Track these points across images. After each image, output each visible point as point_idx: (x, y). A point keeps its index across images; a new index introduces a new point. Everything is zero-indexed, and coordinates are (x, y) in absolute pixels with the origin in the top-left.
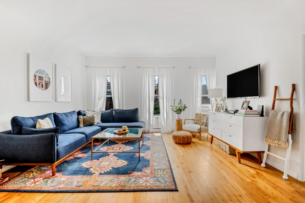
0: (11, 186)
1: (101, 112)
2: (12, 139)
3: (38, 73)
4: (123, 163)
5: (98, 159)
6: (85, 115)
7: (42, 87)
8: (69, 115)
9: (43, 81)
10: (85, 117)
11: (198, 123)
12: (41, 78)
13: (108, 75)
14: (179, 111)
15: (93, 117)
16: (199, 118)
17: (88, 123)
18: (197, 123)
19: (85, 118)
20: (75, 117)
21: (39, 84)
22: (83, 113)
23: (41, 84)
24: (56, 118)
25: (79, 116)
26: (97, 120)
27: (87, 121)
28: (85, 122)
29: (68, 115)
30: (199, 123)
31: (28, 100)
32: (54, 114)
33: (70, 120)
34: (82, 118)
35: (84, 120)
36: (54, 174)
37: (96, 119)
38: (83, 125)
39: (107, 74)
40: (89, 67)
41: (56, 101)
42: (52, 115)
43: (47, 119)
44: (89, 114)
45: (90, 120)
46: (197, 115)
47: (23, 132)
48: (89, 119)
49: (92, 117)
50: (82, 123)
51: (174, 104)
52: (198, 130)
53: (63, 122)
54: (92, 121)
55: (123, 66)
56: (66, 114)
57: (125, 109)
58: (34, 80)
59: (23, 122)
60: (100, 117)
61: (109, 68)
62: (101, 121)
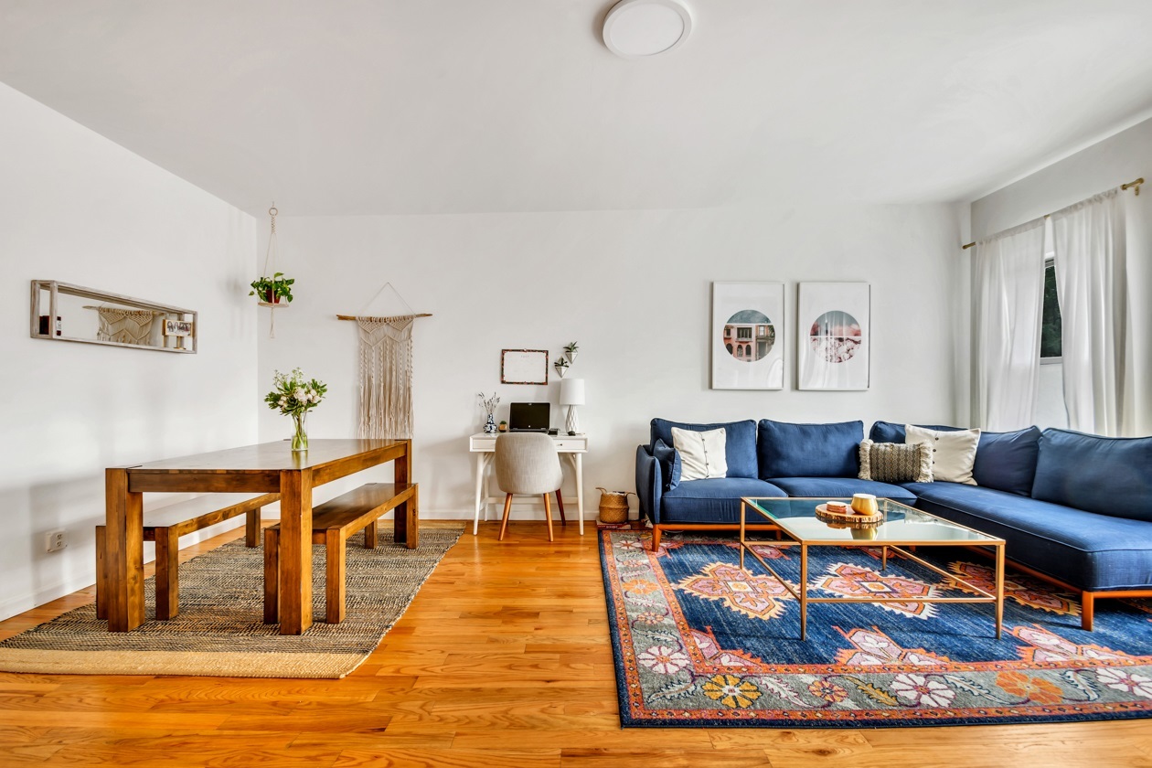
3: (736, 322)
6: (899, 439)
7: (749, 353)
8: (816, 434)
9: (750, 337)
10: (882, 446)
12: (744, 332)
17: (891, 472)
19: (878, 450)
21: (740, 347)
22: (890, 433)
23: (744, 346)
25: (864, 441)
26: (948, 468)
27: (884, 464)
28: (877, 463)
31: (711, 387)
32: (761, 423)
33: (811, 447)
34: (868, 448)
35: (880, 455)
36: (653, 549)
38: (869, 473)
41: (796, 387)
45: (899, 460)
48: (896, 458)
49: (915, 450)
50: (868, 466)
54: (906, 466)
58: (725, 339)
60: (972, 456)
61: (1054, 221)
62: (975, 472)
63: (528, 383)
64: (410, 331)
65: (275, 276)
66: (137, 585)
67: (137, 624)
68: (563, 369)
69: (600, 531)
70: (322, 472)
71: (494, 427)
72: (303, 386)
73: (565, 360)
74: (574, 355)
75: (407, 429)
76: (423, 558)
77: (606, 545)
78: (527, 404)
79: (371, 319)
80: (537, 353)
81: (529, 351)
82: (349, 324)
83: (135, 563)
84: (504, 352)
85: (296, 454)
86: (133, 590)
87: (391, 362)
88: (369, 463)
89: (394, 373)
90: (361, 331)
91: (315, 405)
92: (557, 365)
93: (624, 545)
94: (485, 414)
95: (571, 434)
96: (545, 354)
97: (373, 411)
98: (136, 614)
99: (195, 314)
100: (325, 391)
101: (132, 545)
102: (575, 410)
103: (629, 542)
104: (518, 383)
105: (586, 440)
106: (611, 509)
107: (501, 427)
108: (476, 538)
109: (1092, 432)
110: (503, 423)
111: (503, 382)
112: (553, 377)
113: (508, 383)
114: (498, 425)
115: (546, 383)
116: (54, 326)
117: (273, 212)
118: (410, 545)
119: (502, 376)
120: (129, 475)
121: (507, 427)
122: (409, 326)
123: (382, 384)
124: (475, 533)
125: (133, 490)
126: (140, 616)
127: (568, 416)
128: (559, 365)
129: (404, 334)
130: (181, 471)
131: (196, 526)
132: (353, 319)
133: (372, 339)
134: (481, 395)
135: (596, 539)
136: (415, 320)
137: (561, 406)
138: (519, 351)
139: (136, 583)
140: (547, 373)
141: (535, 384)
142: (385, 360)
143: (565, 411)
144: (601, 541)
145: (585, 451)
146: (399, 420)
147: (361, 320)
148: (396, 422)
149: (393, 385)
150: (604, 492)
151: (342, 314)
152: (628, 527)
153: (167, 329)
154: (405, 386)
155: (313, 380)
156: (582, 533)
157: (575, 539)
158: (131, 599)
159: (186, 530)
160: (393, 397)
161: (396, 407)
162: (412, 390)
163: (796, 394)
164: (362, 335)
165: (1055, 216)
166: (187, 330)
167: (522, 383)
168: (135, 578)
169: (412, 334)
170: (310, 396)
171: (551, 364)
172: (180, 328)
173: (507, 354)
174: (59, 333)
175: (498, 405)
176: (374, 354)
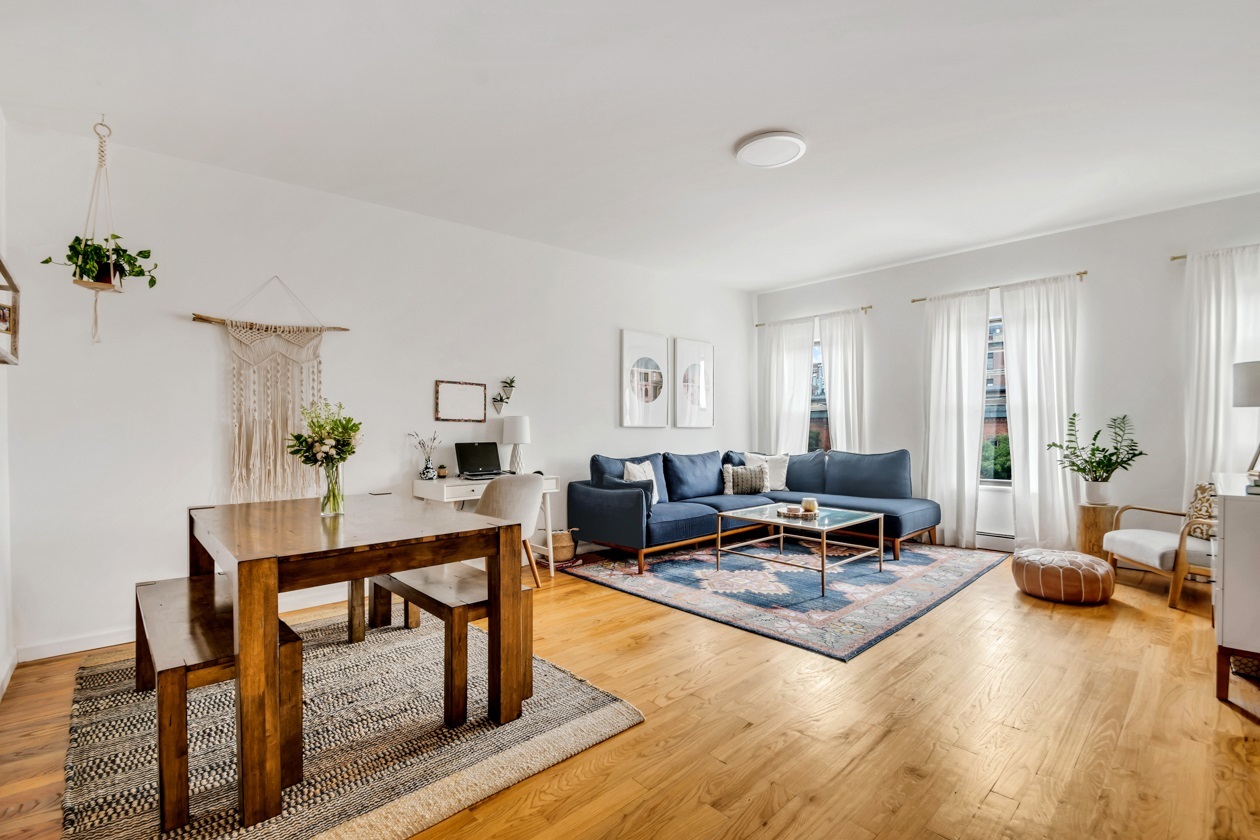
0: (582, 571)
1: (788, 458)
2: (588, 494)
3: (638, 367)
4: (778, 588)
5: (733, 571)
6: (742, 463)
7: (646, 395)
8: (699, 462)
9: (647, 381)
10: (739, 469)
11: (1198, 530)
12: (643, 377)
13: (816, 340)
14: (1103, 467)
15: (762, 471)
16: (1204, 509)
17: (746, 487)
18: (1195, 532)
19: (740, 472)
20: (714, 468)
22: (736, 459)
23: (643, 389)
24: (668, 465)
25: (725, 466)
26: (775, 481)
27: (743, 482)
28: (738, 482)
29: (696, 459)
30: (1202, 533)
31: (620, 423)
32: (664, 455)
33: (698, 473)
34: (731, 472)
35: (735, 475)
36: (640, 572)
37: (768, 477)
38: (731, 490)
39: (813, 338)
40: (764, 324)
41: (674, 425)
42: (661, 458)
43: (647, 465)
44: (753, 463)
45: (753, 478)
46: (1199, 492)
47: (604, 483)
48: (749, 476)
49: (757, 469)
50: (731, 484)
51: (1073, 438)
52: (1163, 557)
53: (681, 476)
54: (756, 482)
55: (864, 306)
56: (691, 459)
57: (868, 452)
59: (606, 466)
60: (784, 472)
61: (820, 320)
62: (788, 484)
63: (466, 421)
64: (316, 348)
68: (502, 406)
69: (562, 571)
73: (504, 396)
74: (513, 390)
78: (473, 444)
79: (251, 326)
80: (474, 386)
81: (466, 383)
82: (213, 329)
84: (437, 383)
87: (285, 390)
89: (291, 405)
90: (231, 340)
92: (495, 400)
94: (421, 458)
96: (483, 388)
97: (255, 461)
104: (454, 420)
105: (557, 479)
107: (442, 472)
109: (857, 452)
110: (442, 467)
111: (437, 419)
112: (492, 414)
113: (443, 420)
115: (486, 421)
119: (437, 411)
121: (456, 471)
122: (314, 342)
123: (271, 421)
127: (513, 457)
128: (498, 401)
129: (305, 353)
130: (372, 547)
132: (220, 322)
133: (253, 354)
134: (415, 435)
136: (325, 333)
138: (455, 383)
140: (485, 409)
141: (473, 421)
147: (236, 325)
149: (290, 423)
151: (201, 314)
152: (580, 562)
156: (552, 575)
163: (675, 431)
164: (234, 346)
165: (821, 317)
167: (459, 420)
169: (321, 353)
171: (489, 400)
173: (441, 386)
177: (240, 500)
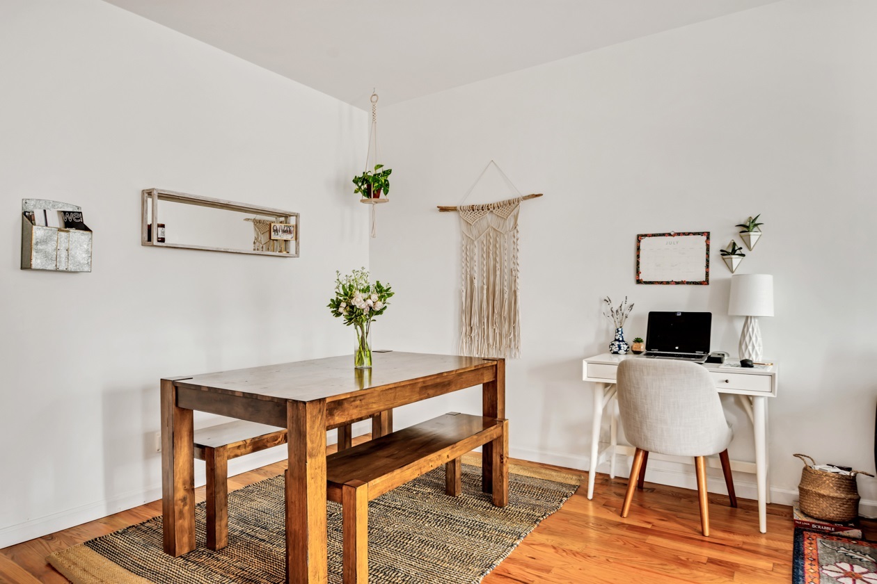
63: (677, 283)
64: (516, 218)
65: (376, 169)
66: (187, 508)
67: (186, 550)
68: (736, 260)
69: (800, 532)
70: (346, 405)
71: (624, 347)
72: (364, 291)
73: (739, 244)
74: (754, 236)
75: (513, 343)
76: (507, 526)
77: (807, 564)
78: (675, 313)
79: (472, 208)
80: (691, 237)
81: (679, 234)
82: (451, 215)
83: (184, 484)
84: (639, 238)
85: (359, 373)
86: (181, 512)
87: (495, 260)
88: (431, 392)
89: (498, 273)
90: (463, 224)
91: (380, 312)
92: (724, 253)
93: (847, 575)
94: (612, 328)
95: (745, 364)
96: (704, 238)
97: (475, 320)
98: (185, 539)
99: (297, 216)
100: (390, 295)
101: (181, 464)
102: (755, 324)
103: (858, 569)
104: (661, 283)
105: (772, 376)
106: (823, 496)
107: (636, 347)
108: (590, 504)
110: (638, 341)
111: (639, 282)
112: (719, 271)
113: (646, 283)
114: (631, 343)
115: (706, 282)
116: (157, 233)
117: (374, 98)
118: (497, 502)
119: (638, 272)
120: (176, 388)
121: (643, 347)
122: (515, 212)
123: (485, 287)
124: (590, 496)
125: (181, 405)
126: (190, 541)
127: (743, 335)
128: (729, 254)
129: (510, 223)
131: (250, 448)
132: (454, 209)
133: (475, 232)
134: (607, 301)
135: (789, 547)
136: (522, 203)
137: (732, 318)
138: (663, 235)
139: (185, 505)
140: (707, 266)
141: (688, 283)
142: (488, 256)
143: (739, 325)
144: (798, 554)
145: (771, 395)
146: (504, 332)
147: (462, 209)
148: (500, 335)
149: (497, 288)
150: (809, 463)
151: (444, 205)
153: (273, 233)
154: (511, 288)
155: (378, 282)
156: (763, 529)
157: (750, 540)
158: (179, 523)
159: (238, 452)
160: (497, 302)
161: (501, 315)
162: (518, 294)
164: (464, 228)
166: (290, 232)
167: (668, 283)
168: (184, 500)
169: (518, 222)
170: (370, 302)
171: (715, 252)
172: (284, 232)
173: (644, 241)
174: (163, 240)
175: (631, 314)
176: (476, 250)
177: (466, 354)
